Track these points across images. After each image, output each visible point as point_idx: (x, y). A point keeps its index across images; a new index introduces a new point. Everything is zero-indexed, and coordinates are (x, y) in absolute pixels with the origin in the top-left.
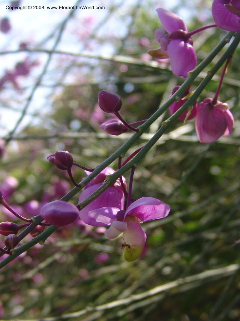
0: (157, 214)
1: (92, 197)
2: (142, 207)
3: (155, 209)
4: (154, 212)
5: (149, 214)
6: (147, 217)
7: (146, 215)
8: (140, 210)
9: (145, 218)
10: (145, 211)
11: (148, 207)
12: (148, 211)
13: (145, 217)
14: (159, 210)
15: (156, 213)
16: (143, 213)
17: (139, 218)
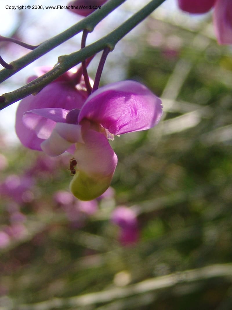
0: (138, 122)
1: (28, 87)
2: (113, 107)
3: (136, 113)
4: (135, 118)
5: (125, 122)
6: (121, 127)
7: (121, 123)
8: (109, 111)
9: (118, 130)
10: (119, 116)
11: (124, 108)
12: (123, 115)
13: (117, 126)
14: (142, 115)
15: (137, 120)
16: (115, 118)
17: (108, 128)
